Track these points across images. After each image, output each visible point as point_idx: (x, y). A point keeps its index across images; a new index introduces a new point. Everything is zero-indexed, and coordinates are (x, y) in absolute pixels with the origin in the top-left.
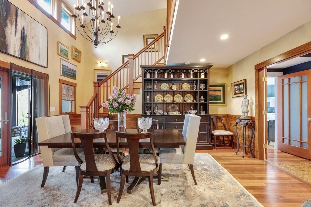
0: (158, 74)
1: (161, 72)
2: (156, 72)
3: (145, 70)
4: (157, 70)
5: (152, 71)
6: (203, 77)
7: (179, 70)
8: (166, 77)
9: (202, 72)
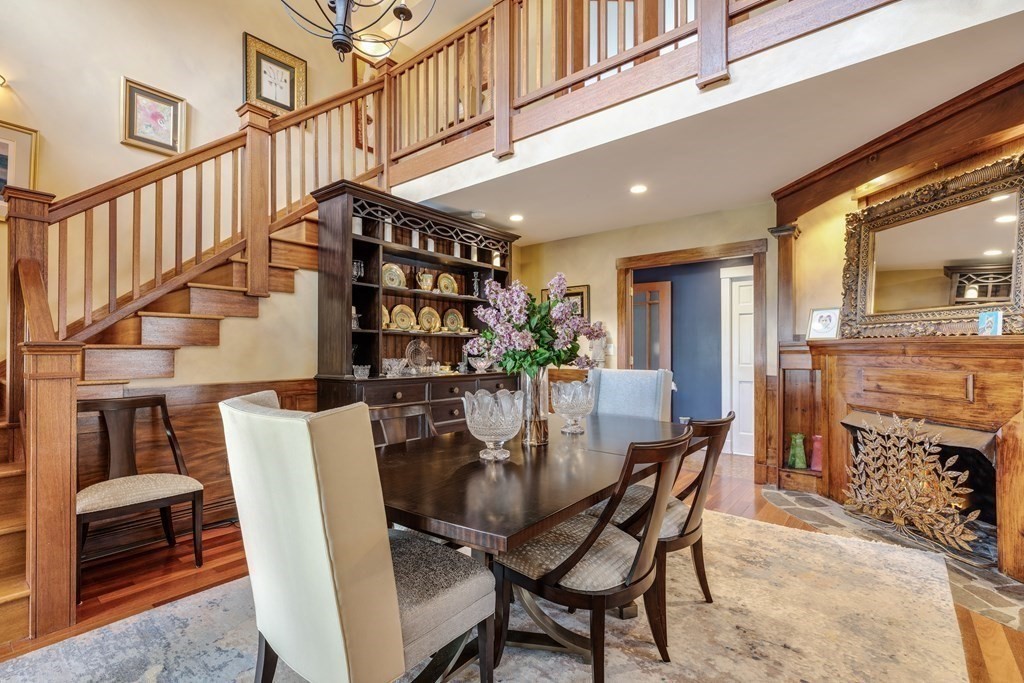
0: (395, 228)
1: (404, 224)
2: (389, 220)
3: (356, 201)
4: (393, 212)
5: (377, 211)
6: (497, 262)
7: (453, 229)
8: (416, 244)
9: (497, 249)
